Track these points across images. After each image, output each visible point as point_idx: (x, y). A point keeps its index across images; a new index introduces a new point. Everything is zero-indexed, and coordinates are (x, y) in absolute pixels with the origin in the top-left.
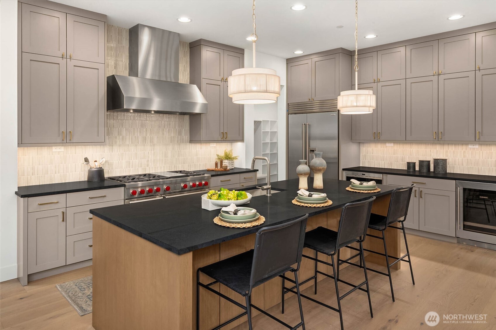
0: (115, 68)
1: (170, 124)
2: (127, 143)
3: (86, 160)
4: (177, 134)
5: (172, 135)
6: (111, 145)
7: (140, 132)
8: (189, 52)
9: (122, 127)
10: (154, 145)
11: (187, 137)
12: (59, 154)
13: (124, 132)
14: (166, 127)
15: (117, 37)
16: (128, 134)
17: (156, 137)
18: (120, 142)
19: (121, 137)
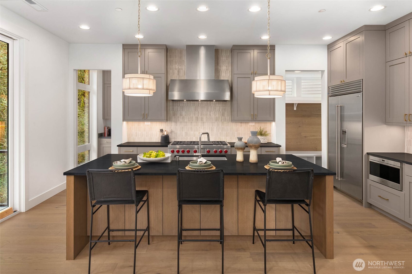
0: (178, 75)
1: (215, 109)
2: (186, 121)
3: (162, 131)
4: (221, 115)
5: (217, 116)
6: (176, 122)
7: (194, 114)
8: (231, 56)
9: (183, 110)
10: (204, 123)
11: (229, 117)
12: (148, 126)
13: (184, 113)
14: (213, 110)
15: (180, 55)
16: (186, 115)
17: (205, 117)
18: (181, 120)
19: (182, 117)
